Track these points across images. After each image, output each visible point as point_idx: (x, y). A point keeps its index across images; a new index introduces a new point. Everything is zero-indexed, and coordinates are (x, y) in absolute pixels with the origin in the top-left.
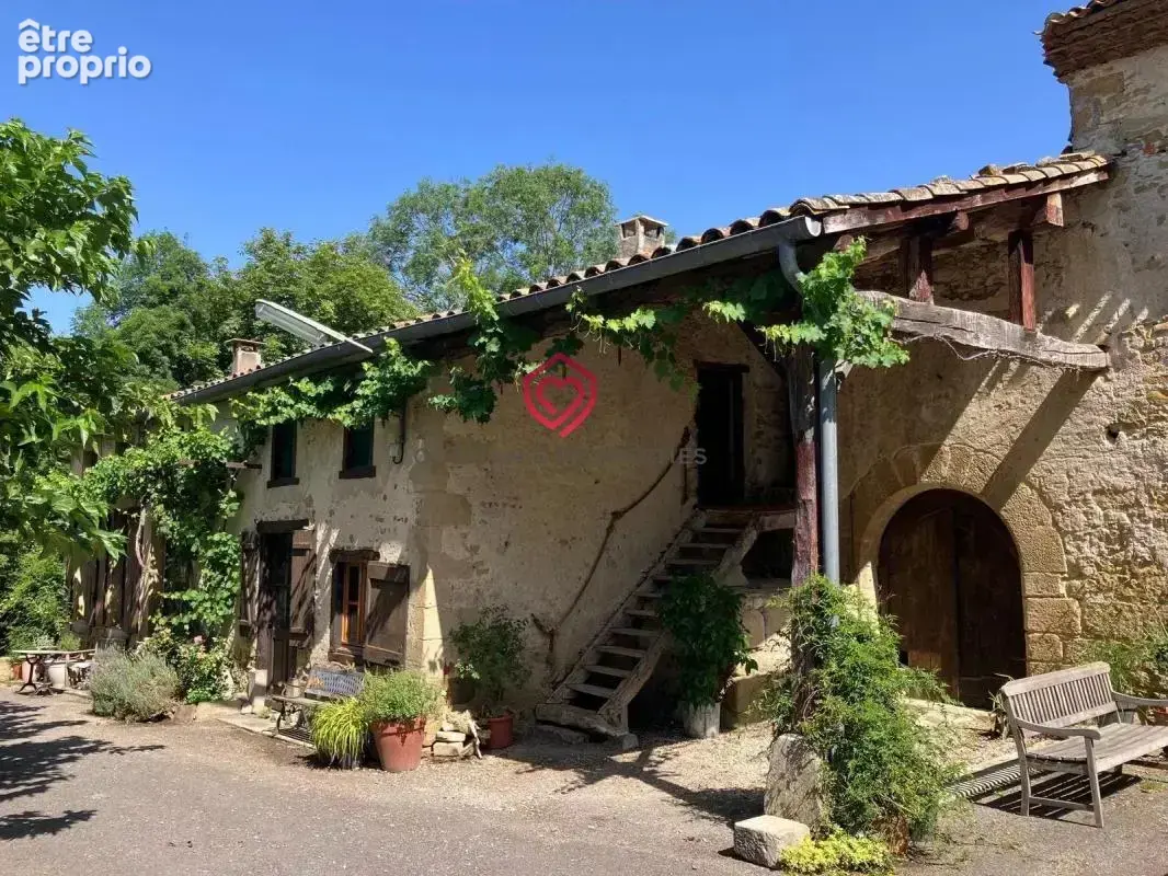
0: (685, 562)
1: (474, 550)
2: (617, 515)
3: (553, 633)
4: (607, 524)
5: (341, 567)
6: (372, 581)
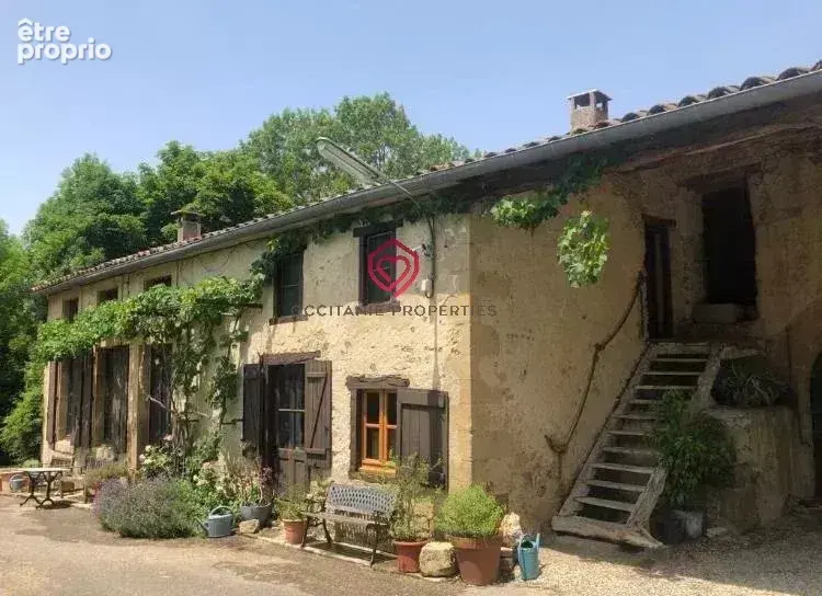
0: (642, 402)
1: (502, 377)
2: (599, 347)
3: (562, 452)
4: (592, 355)
5: (360, 393)
6: (404, 406)
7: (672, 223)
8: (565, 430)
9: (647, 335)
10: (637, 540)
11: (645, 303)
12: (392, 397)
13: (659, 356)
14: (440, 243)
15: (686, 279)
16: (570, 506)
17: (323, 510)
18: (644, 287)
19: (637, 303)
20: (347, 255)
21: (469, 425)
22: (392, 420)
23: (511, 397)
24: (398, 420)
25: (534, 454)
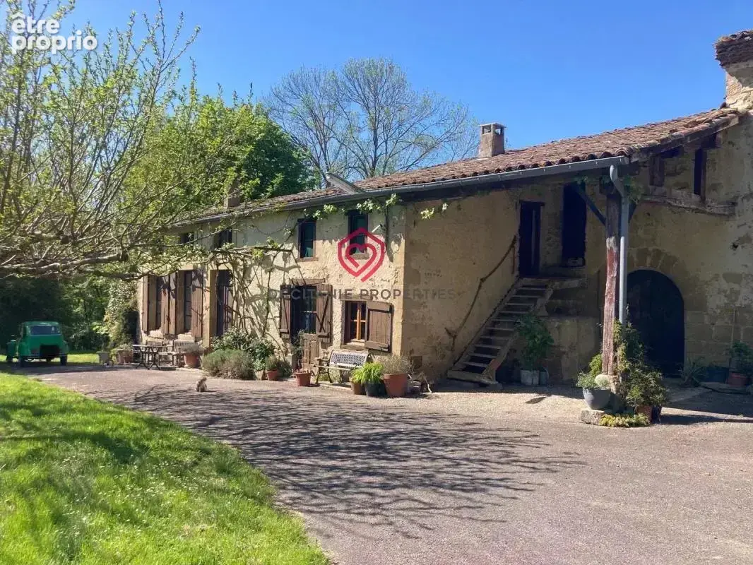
2: (483, 280)
3: (455, 337)
4: (478, 285)
5: (347, 303)
6: (369, 310)
7: (543, 204)
8: (458, 324)
9: (517, 273)
10: (486, 381)
11: (517, 254)
12: (364, 306)
13: (524, 286)
14: (391, 224)
15: (548, 239)
16: (459, 365)
17: (328, 365)
18: (517, 245)
19: (511, 252)
20: (341, 226)
21: (401, 321)
22: (363, 318)
23: (426, 307)
24: (367, 318)
25: (438, 337)
